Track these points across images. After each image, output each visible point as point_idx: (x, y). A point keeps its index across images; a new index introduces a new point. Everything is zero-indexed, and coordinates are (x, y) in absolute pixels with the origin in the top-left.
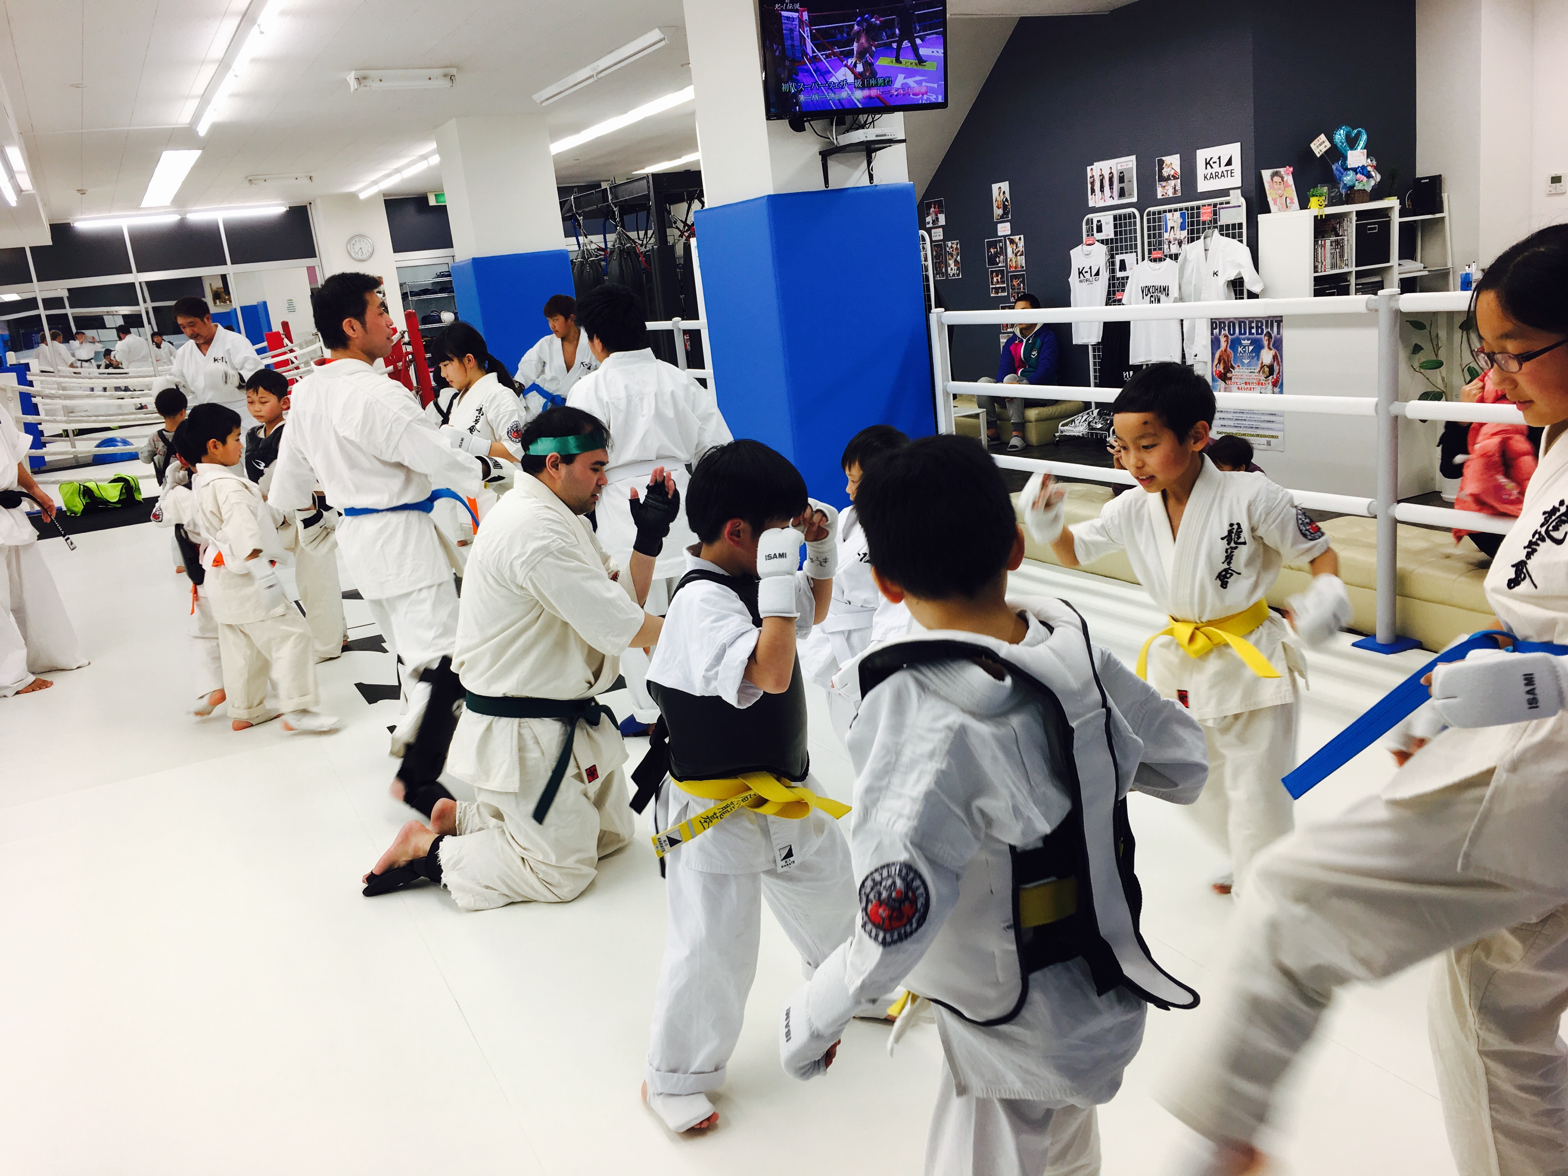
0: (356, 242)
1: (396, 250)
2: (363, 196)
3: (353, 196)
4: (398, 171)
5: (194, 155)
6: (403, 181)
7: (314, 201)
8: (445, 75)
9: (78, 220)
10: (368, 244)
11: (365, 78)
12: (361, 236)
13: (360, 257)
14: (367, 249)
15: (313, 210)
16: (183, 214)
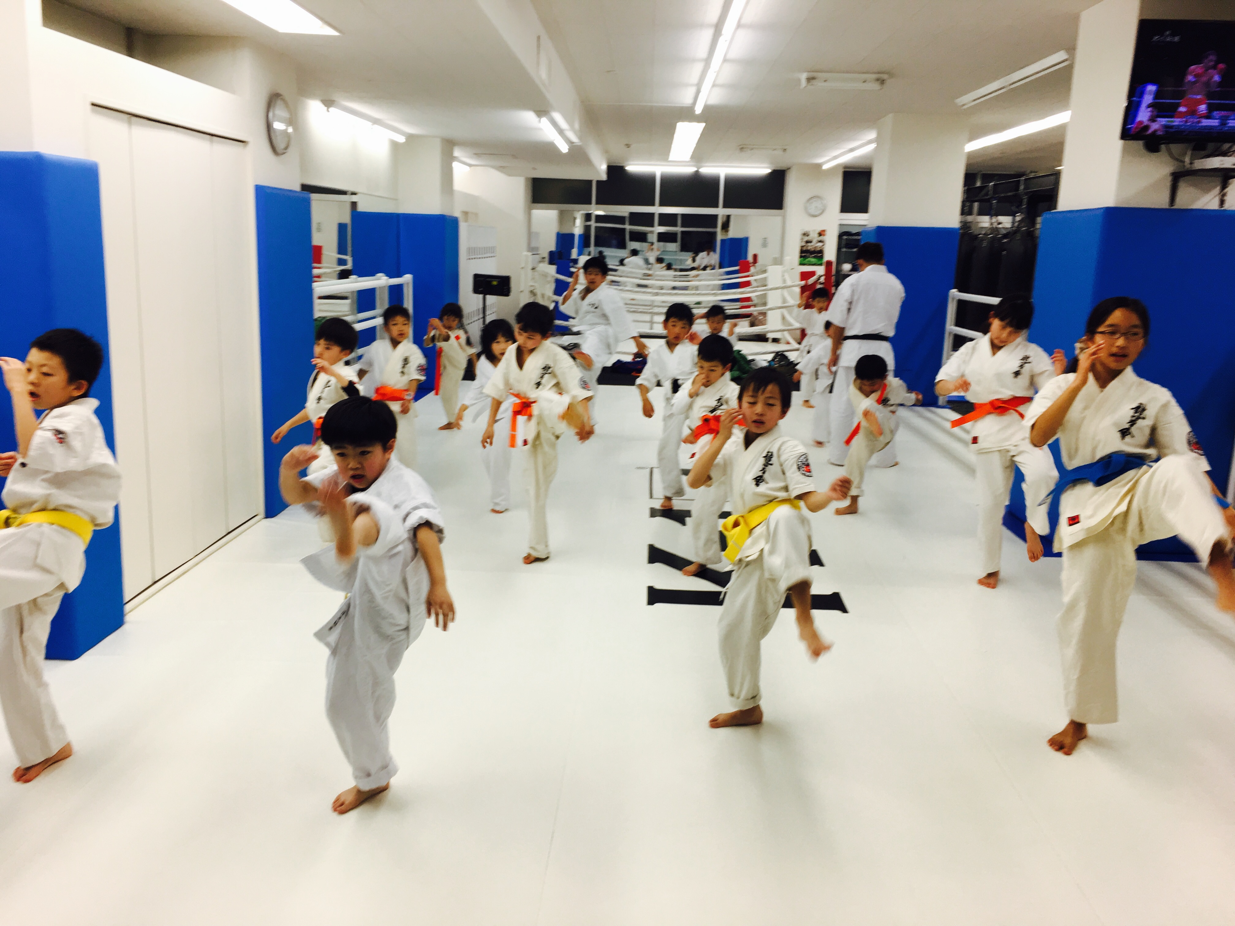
0: (813, 201)
1: (842, 211)
2: (825, 167)
3: (819, 166)
5: (699, 127)
7: (792, 167)
8: (878, 80)
9: (630, 164)
10: (822, 205)
11: (813, 79)
12: (819, 197)
13: (814, 213)
14: (820, 209)
15: (790, 174)
16: (699, 168)
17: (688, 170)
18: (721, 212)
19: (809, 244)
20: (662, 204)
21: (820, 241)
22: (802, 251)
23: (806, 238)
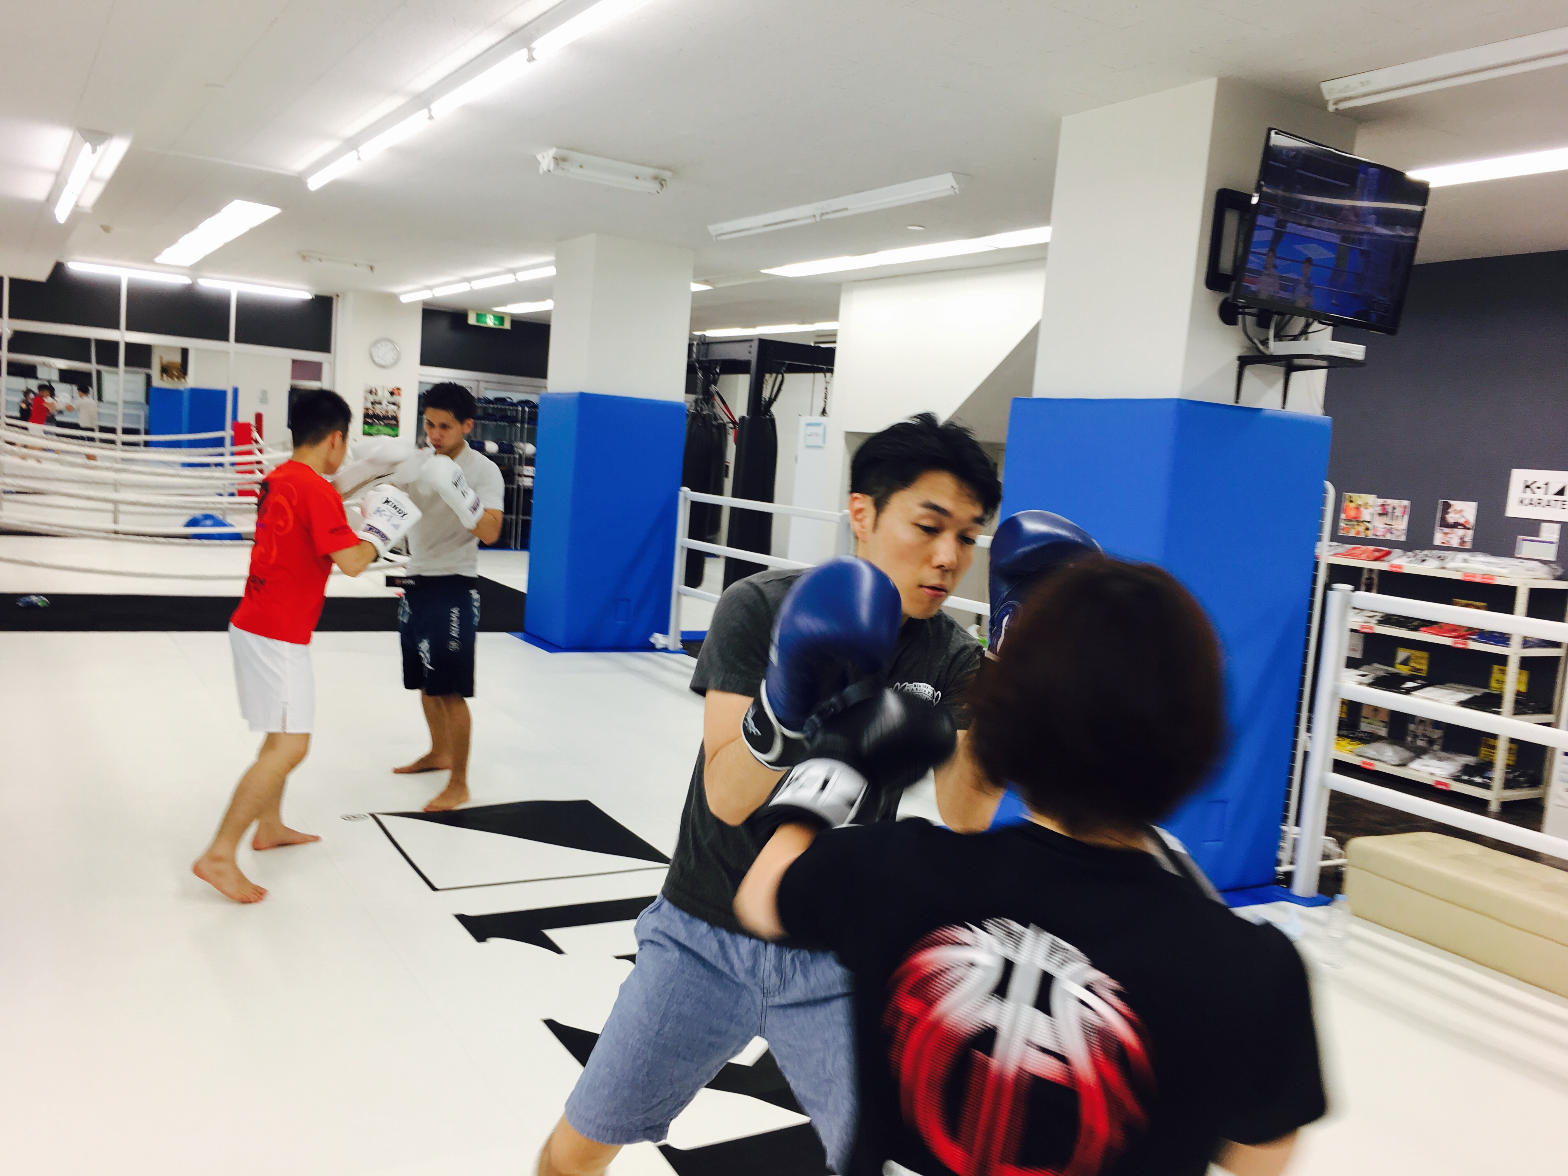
0: (382, 345)
1: (422, 363)
2: (405, 299)
3: (394, 297)
4: (468, 280)
5: (267, 212)
7: (342, 294)
8: (656, 178)
9: (74, 261)
10: (395, 352)
11: (564, 160)
12: (390, 341)
13: (382, 363)
14: (391, 357)
15: (339, 303)
16: (197, 279)
17: (176, 280)
18: (231, 346)
19: (377, 406)
20: (130, 327)
21: (394, 404)
22: (366, 416)
23: (371, 398)
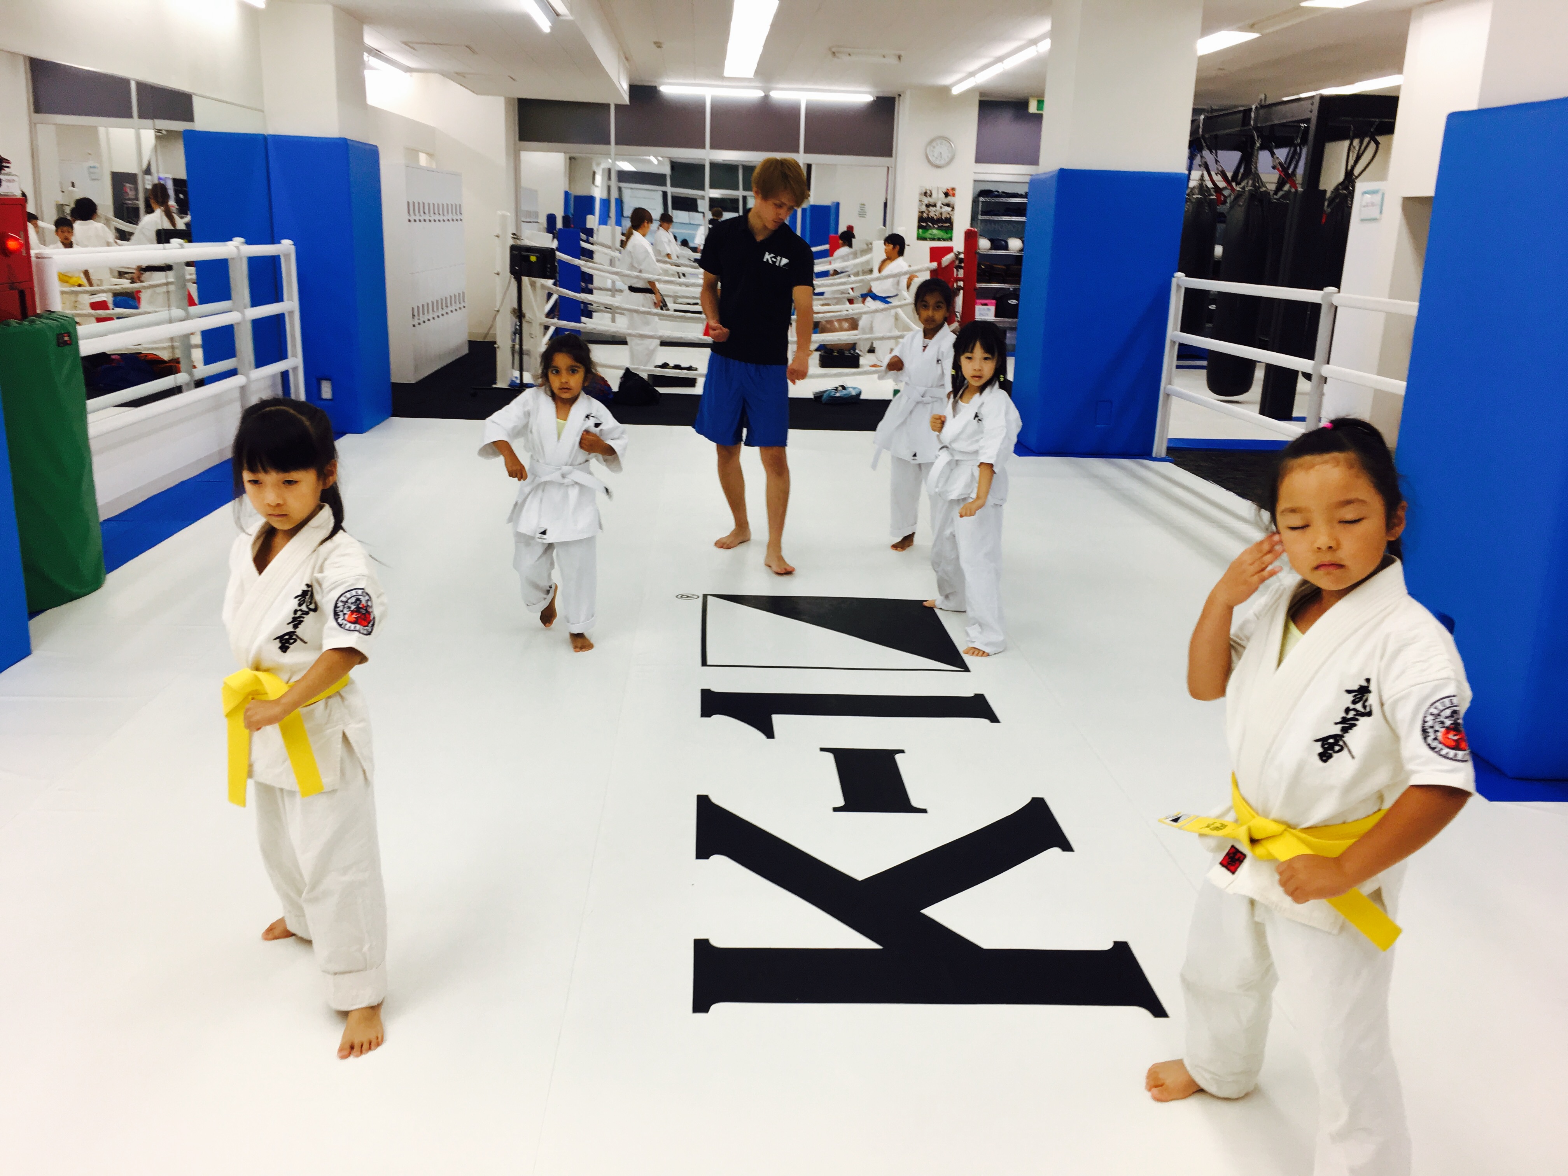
0: (937, 144)
1: (978, 161)
2: (956, 91)
3: (946, 89)
4: (1000, 59)
6: (1005, 75)
7: (904, 92)
9: (664, 84)
10: (950, 150)
12: (945, 138)
13: (938, 162)
14: (946, 155)
15: (901, 102)
16: (767, 90)
19: (931, 209)
20: (714, 146)
21: (948, 205)
22: (921, 219)
23: (926, 200)
